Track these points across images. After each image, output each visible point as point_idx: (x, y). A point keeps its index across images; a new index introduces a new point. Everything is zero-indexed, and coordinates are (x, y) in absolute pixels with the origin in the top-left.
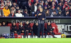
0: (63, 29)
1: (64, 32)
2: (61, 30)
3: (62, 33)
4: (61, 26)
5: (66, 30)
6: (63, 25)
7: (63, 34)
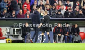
0: (8, 33)
1: (9, 36)
2: (6, 33)
3: (7, 37)
4: (6, 29)
5: (12, 34)
6: (8, 28)
7: (9, 38)
